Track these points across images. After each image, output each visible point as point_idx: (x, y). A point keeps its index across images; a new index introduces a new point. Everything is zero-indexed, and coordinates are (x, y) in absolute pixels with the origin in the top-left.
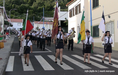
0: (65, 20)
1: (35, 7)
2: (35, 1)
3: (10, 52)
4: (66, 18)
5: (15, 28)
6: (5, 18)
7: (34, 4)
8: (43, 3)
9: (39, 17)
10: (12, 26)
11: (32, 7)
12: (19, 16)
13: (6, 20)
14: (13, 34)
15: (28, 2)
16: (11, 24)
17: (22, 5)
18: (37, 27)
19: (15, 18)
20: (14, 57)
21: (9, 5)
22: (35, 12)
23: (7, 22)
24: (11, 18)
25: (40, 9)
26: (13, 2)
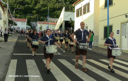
0: (70, 20)
1: (38, 8)
2: (39, 3)
3: (12, 53)
4: (71, 19)
5: (19, 28)
6: (10, 17)
7: (37, 5)
8: (46, 4)
9: (42, 17)
10: (16, 25)
11: (36, 8)
12: (23, 16)
13: (10, 19)
14: (17, 32)
15: (33, 3)
16: (15, 23)
17: (26, 5)
18: (40, 27)
19: (20, 18)
20: (16, 60)
21: (14, 5)
22: (39, 13)
23: (12, 21)
24: (16, 17)
25: (43, 10)
26: (18, 2)
